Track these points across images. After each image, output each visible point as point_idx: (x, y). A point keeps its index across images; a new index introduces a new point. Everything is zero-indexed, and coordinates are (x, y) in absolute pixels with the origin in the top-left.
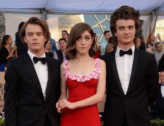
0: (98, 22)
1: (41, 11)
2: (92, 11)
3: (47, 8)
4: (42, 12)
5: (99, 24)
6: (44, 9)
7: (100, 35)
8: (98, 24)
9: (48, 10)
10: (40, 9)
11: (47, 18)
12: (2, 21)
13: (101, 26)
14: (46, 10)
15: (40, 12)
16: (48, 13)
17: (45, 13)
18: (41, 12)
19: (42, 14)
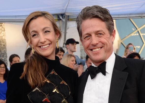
0: (137, 29)
1: (58, 17)
2: (131, 14)
3: (67, 13)
4: (61, 19)
5: (138, 31)
6: (62, 15)
7: (139, 47)
8: (136, 31)
9: (68, 16)
10: (58, 15)
11: (67, 28)
12: (2, 34)
13: (141, 34)
14: (66, 15)
15: (57, 19)
16: (68, 19)
17: (64, 20)
18: (59, 20)
19: (61, 21)
